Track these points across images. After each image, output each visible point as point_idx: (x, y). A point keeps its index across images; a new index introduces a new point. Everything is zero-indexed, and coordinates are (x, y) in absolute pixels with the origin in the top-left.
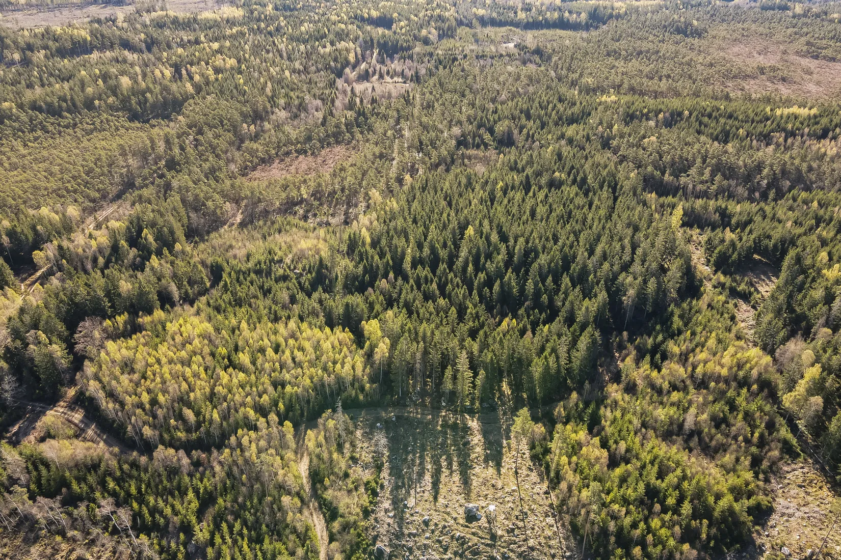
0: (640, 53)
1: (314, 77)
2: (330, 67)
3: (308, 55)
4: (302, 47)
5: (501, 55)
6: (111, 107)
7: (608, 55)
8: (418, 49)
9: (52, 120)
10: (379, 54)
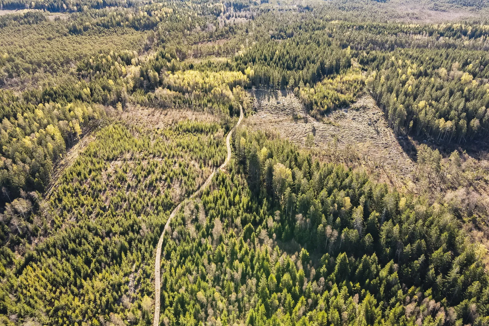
0: (355, 8)
1: (208, 17)
2: (214, 13)
3: (203, 8)
4: (199, 6)
5: (290, 9)
6: (127, 26)
7: (340, 9)
8: (252, 6)
9: (106, 30)
10: (234, 8)
